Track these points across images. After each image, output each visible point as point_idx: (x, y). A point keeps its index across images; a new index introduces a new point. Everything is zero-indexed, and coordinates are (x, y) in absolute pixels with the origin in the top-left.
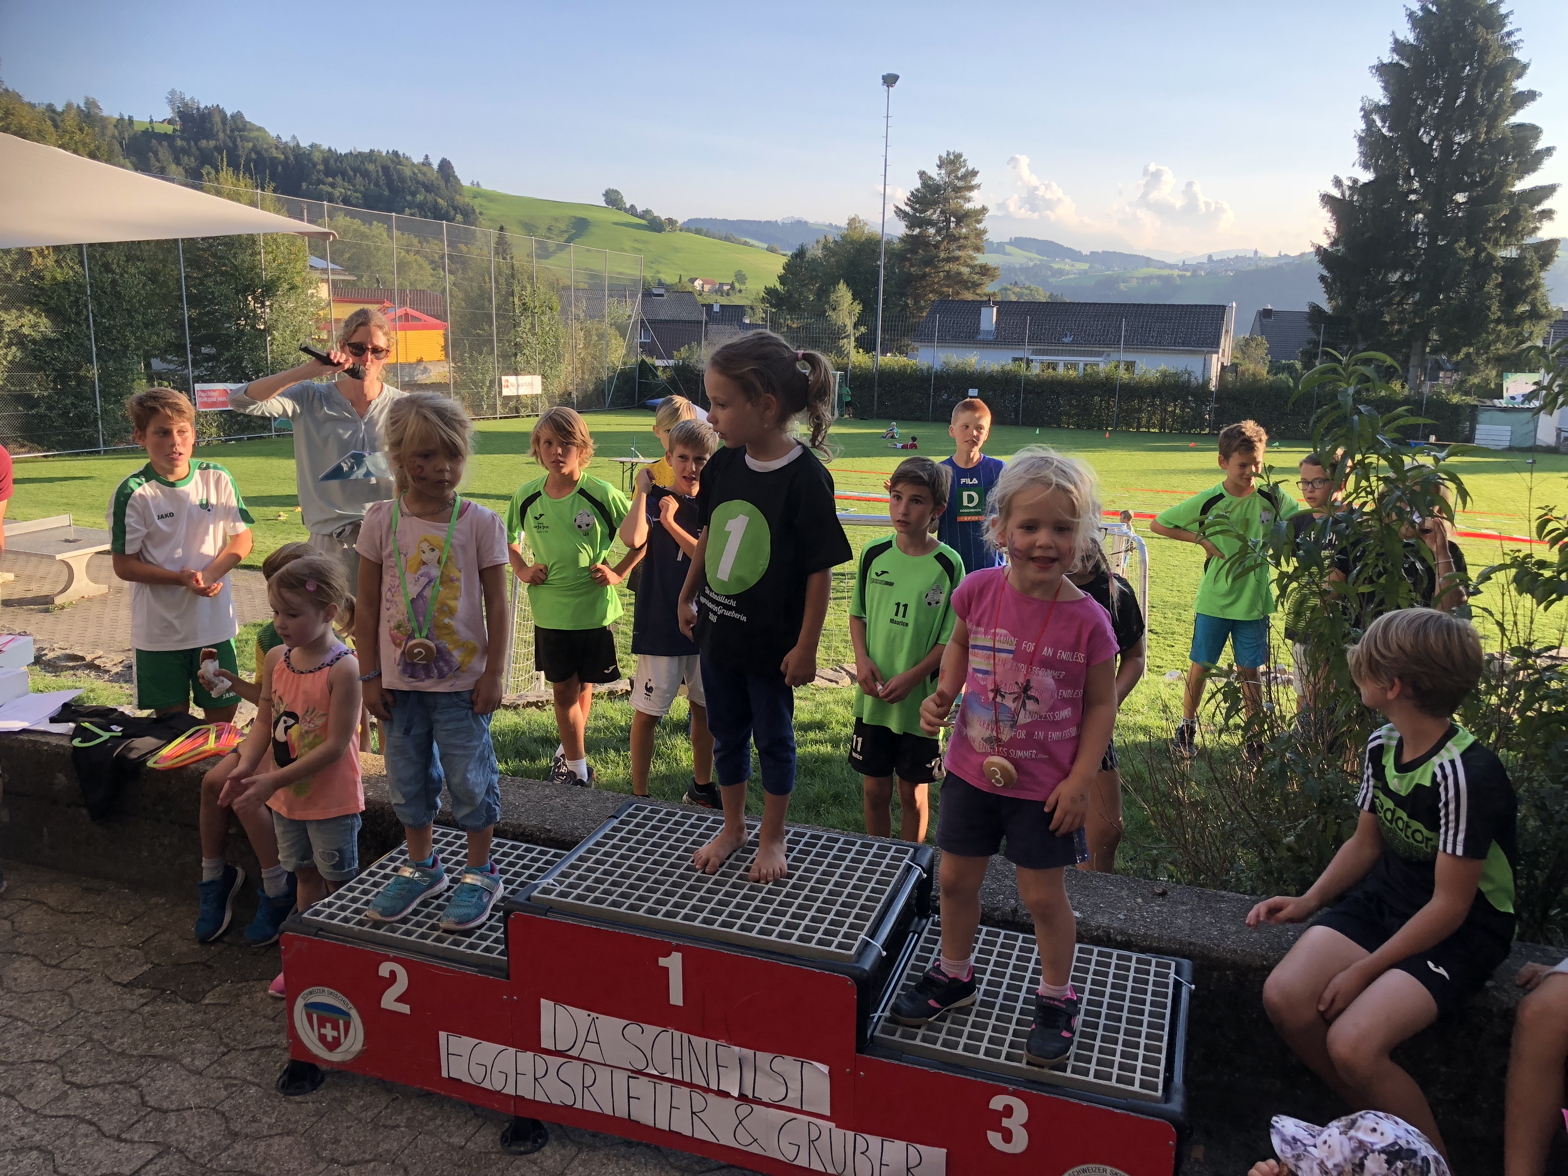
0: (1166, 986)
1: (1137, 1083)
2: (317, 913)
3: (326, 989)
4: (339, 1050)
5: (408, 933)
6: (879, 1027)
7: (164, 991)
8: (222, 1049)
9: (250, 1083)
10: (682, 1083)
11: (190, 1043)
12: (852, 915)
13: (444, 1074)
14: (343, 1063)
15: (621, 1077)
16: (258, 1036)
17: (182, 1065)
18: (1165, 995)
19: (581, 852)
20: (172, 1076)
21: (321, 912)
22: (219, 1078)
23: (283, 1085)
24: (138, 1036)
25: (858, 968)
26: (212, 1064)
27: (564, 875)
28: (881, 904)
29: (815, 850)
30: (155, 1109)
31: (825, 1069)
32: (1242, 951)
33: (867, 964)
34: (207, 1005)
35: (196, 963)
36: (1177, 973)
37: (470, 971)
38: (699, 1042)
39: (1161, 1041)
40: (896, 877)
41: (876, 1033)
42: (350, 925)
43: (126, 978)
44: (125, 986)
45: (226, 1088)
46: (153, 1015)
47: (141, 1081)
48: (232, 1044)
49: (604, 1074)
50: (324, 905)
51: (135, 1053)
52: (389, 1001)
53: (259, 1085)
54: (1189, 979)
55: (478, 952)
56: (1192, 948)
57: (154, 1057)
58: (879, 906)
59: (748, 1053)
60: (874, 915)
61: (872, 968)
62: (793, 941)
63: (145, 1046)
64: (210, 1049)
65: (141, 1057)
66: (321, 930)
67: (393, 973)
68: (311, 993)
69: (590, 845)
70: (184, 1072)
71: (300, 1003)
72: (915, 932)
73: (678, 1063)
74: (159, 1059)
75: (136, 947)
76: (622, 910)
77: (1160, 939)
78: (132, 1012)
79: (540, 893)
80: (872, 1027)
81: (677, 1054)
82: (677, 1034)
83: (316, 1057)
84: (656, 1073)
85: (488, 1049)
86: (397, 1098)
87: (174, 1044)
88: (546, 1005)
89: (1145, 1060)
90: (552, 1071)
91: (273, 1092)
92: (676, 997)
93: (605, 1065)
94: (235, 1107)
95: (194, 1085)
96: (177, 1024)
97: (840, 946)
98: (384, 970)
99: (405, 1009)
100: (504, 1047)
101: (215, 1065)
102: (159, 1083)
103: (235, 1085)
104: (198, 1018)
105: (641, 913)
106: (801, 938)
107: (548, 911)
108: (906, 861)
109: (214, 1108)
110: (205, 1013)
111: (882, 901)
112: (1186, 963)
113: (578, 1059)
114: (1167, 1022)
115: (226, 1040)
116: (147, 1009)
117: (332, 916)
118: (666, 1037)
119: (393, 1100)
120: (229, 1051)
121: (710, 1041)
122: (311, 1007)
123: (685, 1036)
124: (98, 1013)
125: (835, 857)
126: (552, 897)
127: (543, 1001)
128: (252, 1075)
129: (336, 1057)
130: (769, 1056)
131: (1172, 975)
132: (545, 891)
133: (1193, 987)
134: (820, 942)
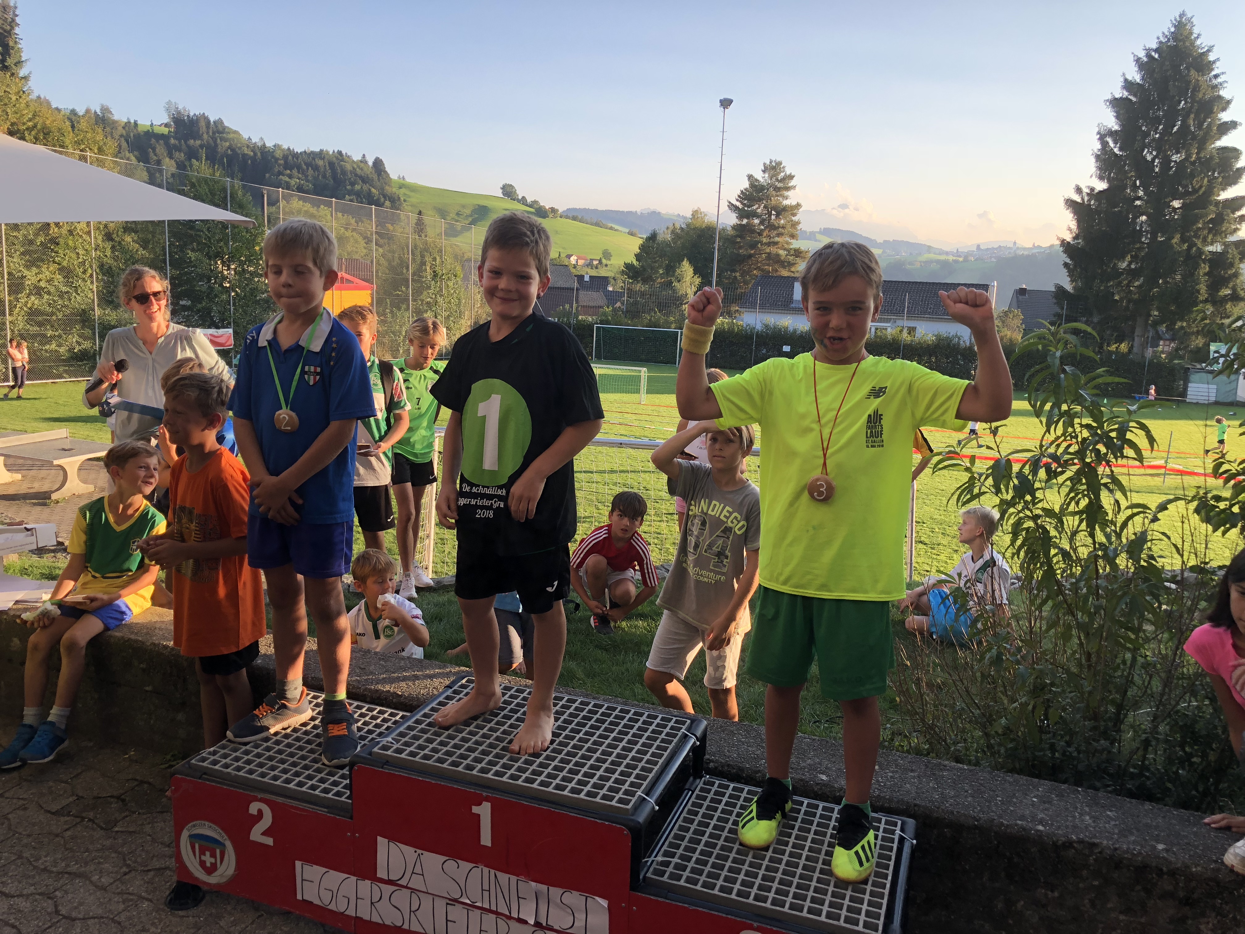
0: (892, 841)
1: (861, 923)
2: (204, 760)
3: (207, 823)
4: (216, 874)
5: (275, 778)
6: (651, 870)
7: (83, 819)
8: (125, 869)
9: (144, 898)
10: (490, 911)
11: (99, 863)
12: (633, 776)
13: (299, 897)
14: (218, 885)
15: (440, 904)
16: (155, 859)
17: (91, 882)
18: (891, 849)
19: (418, 716)
20: (82, 890)
21: (207, 759)
22: (119, 893)
23: (171, 900)
24: (59, 856)
25: (632, 820)
26: (115, 881)
27: (402, 734)
28: (658, 766)
29: (609, 720)
30: (65, 917)
31: (604, 903)
32: (958, 812)
33: (642, 817)
34: (117, 832)
35: (111, 797)
36: (902, 830)
37: (322, 811)
38: (503, 877)
39: (884, 889)
40: (673, 744)
41: (649, 875)
42: (229, 770)
43: (55, 807)
44: (53, 813)
45: (124, 902)
46: (72, 839)
47: (57, 893)
48: (133, 865)
49: (427, 902)
50: (210, 753)
51: (54, 869)
52: (257, 834)
53: (151, 901)
54: (912, 836)
55: (330, 795)
56: (916, 808)
57: (69, 873)
58: (656, 768)
59: (544, 888)
60: (651, 776)
61: (646, 820)
62: (582, 796)
63: (63, 864)
64: (116, 869)
65: (59, 873)
66: (205, 774)
67: (260, 812)
68: (194, 826)
69: (426, 710)
70: (92, 888)
71: (185, 834)
72: (689, 790)
73: (486, 894)
74: (74, 875)
75: (66, 782)
76: (445, 766)
77: (890, 800)
78: (57, 836)
79: (380, 749)
80: (645, 869)
81: (486, 887)
82: (486, 870)
83: (197, 879)
84: (468, 902)
85: (335, 877)
86: (262, 915)
87: (86, 864)
88: (381, 841)
89: (869, 905)
90: (386, 896)
91: (162, 907)
92: (486, 839)
93: (428, 893)
94: (129, 918)
95: (99, 899)
96: (91, 847)
97: (620, 801)
98: (254, 808)
99: (269, 841)
100: (347, 876)
101: (118, 883)
102: (70, 896)
103: (132, 900)
104: (108, 843)
105: (460, 769)
106: (589, 794)
107: (385, 764)
108: (683, 730)
109: (113, 919)
110: (115, 839)
111: (660, 764)
112: (911, 822)
113: (406, 887)
114: (890, 872)
115: (128, 862)
116: (69, 833)
117: (215, 763)
118: (477, 872)
119: (259, 916)
120: (130, 871)
121: (511, 876)
122: (194, 838)
123: (492, 871)
124: (29, 836)
125: (625, 726)
126: (389, 753)
127: (379, 838)
128: (147, 891)
129: (213, 880)
130: (561, 891)
131: (898, 832)
132: (385, 748)
133: (915, 842)
134: (604, 797)
